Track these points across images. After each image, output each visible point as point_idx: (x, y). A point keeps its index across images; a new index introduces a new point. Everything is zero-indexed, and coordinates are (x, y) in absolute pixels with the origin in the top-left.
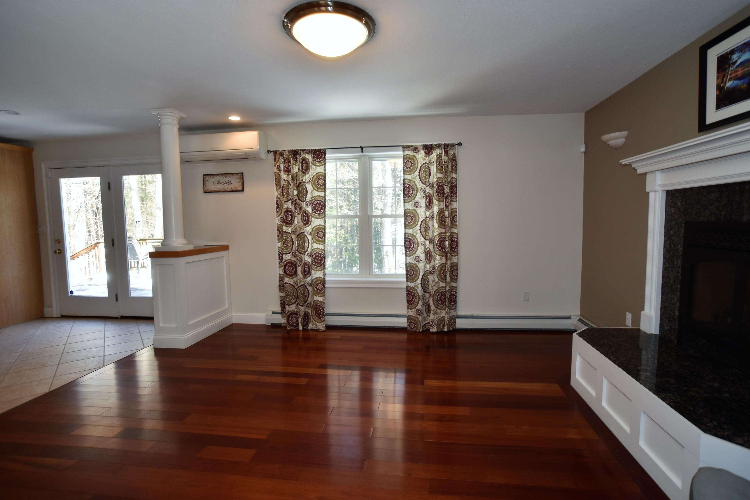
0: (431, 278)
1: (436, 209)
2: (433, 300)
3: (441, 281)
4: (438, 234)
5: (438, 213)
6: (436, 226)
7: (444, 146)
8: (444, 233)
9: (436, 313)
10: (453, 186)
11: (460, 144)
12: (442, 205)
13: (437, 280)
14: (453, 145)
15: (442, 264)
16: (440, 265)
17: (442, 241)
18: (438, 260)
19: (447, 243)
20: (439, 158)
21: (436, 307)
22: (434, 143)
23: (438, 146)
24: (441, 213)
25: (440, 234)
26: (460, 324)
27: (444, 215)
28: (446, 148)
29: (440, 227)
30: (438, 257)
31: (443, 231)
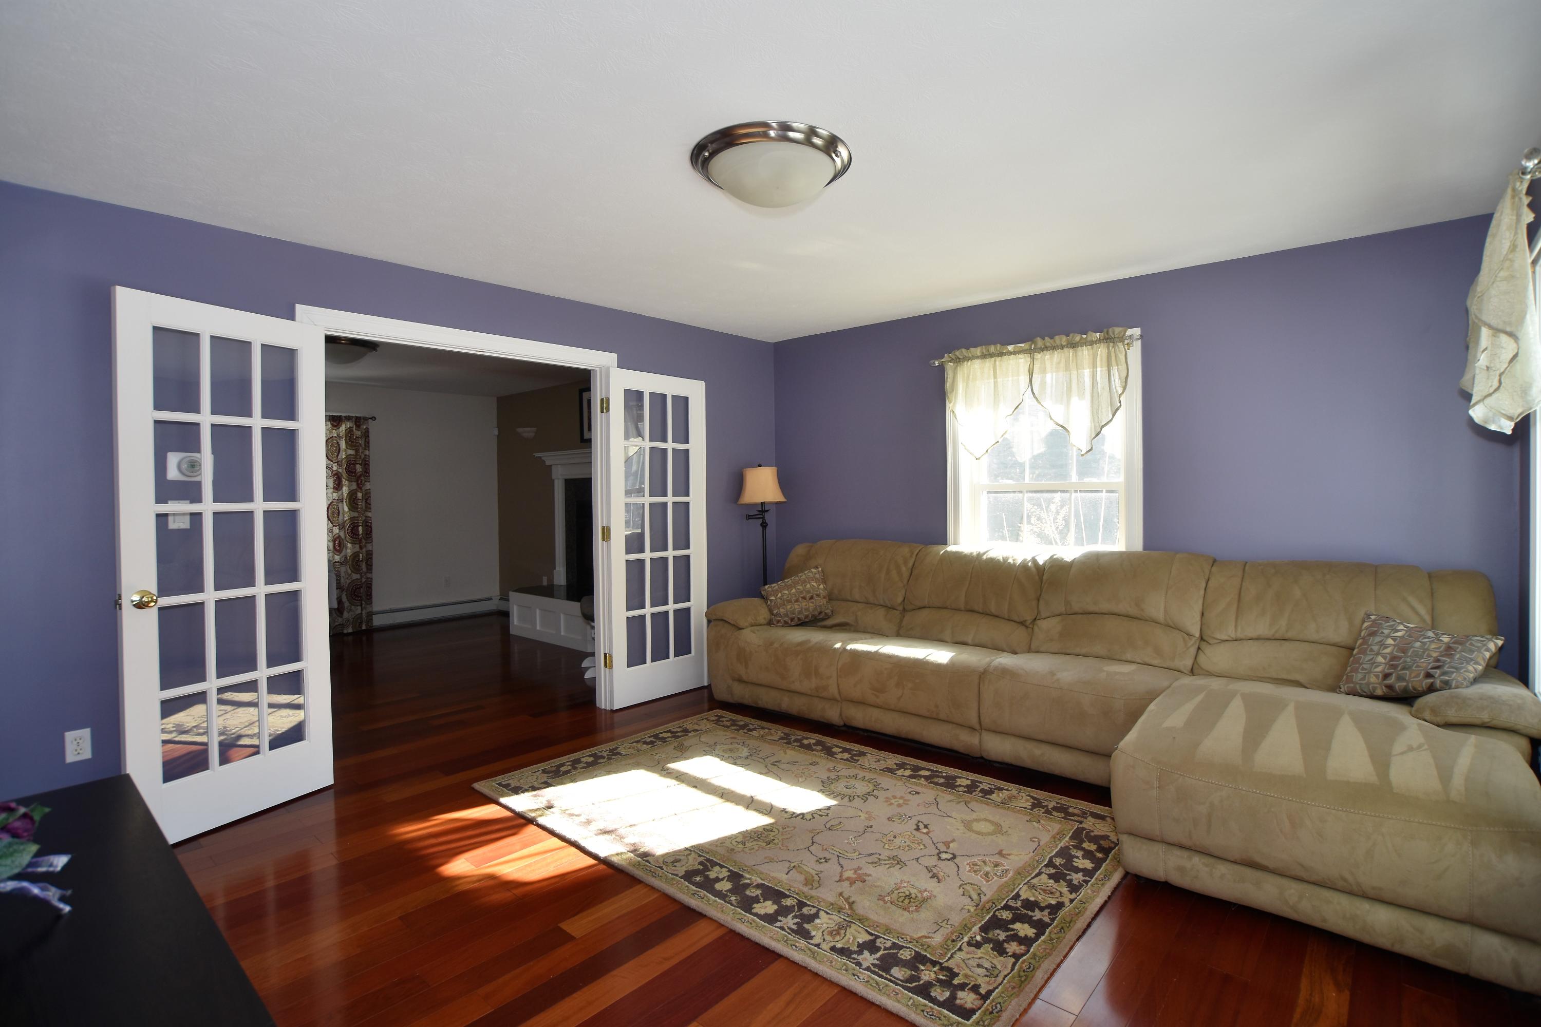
0: (343, 569)
1: (345, 490)
2: (346, 595)
3: (354, 573)
4: (349, 519)
5: (348, 494)
6: (346, 509)
7: (356, 419)
8: (357, 517)
9: (351, 610)
10: (366, 464)
11: (374, 418)
12: (354, 486)
13: (349, 571)
14: (366, 419)
15: (354, 553)
16: (352, 554)
17: (354, 527)
18: (350, 549)
19: (360, 528)
20: (349, 432)
21: (350, 603)
22: (343, 415)
23: (348, 418)
24: (352, 495)
25: (351, 518)
26: (378, 621)
27: (356, 497)
28: (358, 421)
29: (351, 510)
30: (349, 545)
31: (356, 514)
